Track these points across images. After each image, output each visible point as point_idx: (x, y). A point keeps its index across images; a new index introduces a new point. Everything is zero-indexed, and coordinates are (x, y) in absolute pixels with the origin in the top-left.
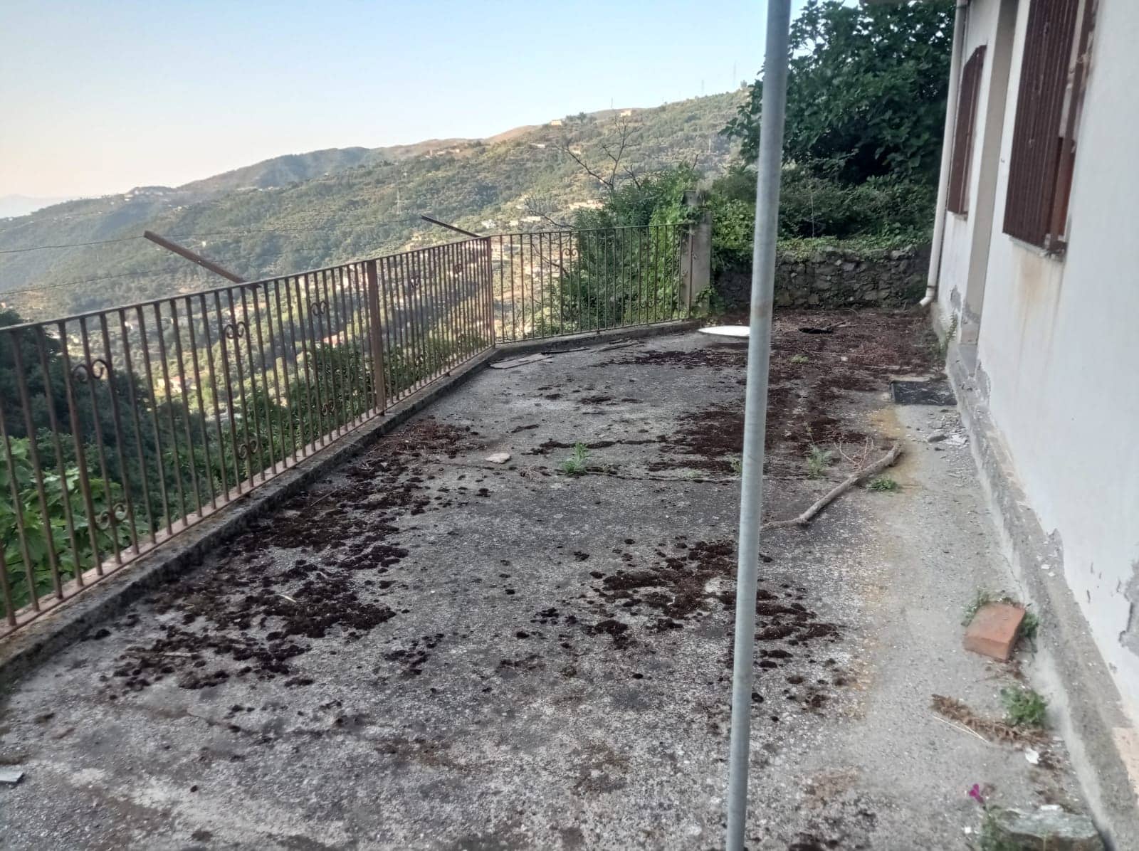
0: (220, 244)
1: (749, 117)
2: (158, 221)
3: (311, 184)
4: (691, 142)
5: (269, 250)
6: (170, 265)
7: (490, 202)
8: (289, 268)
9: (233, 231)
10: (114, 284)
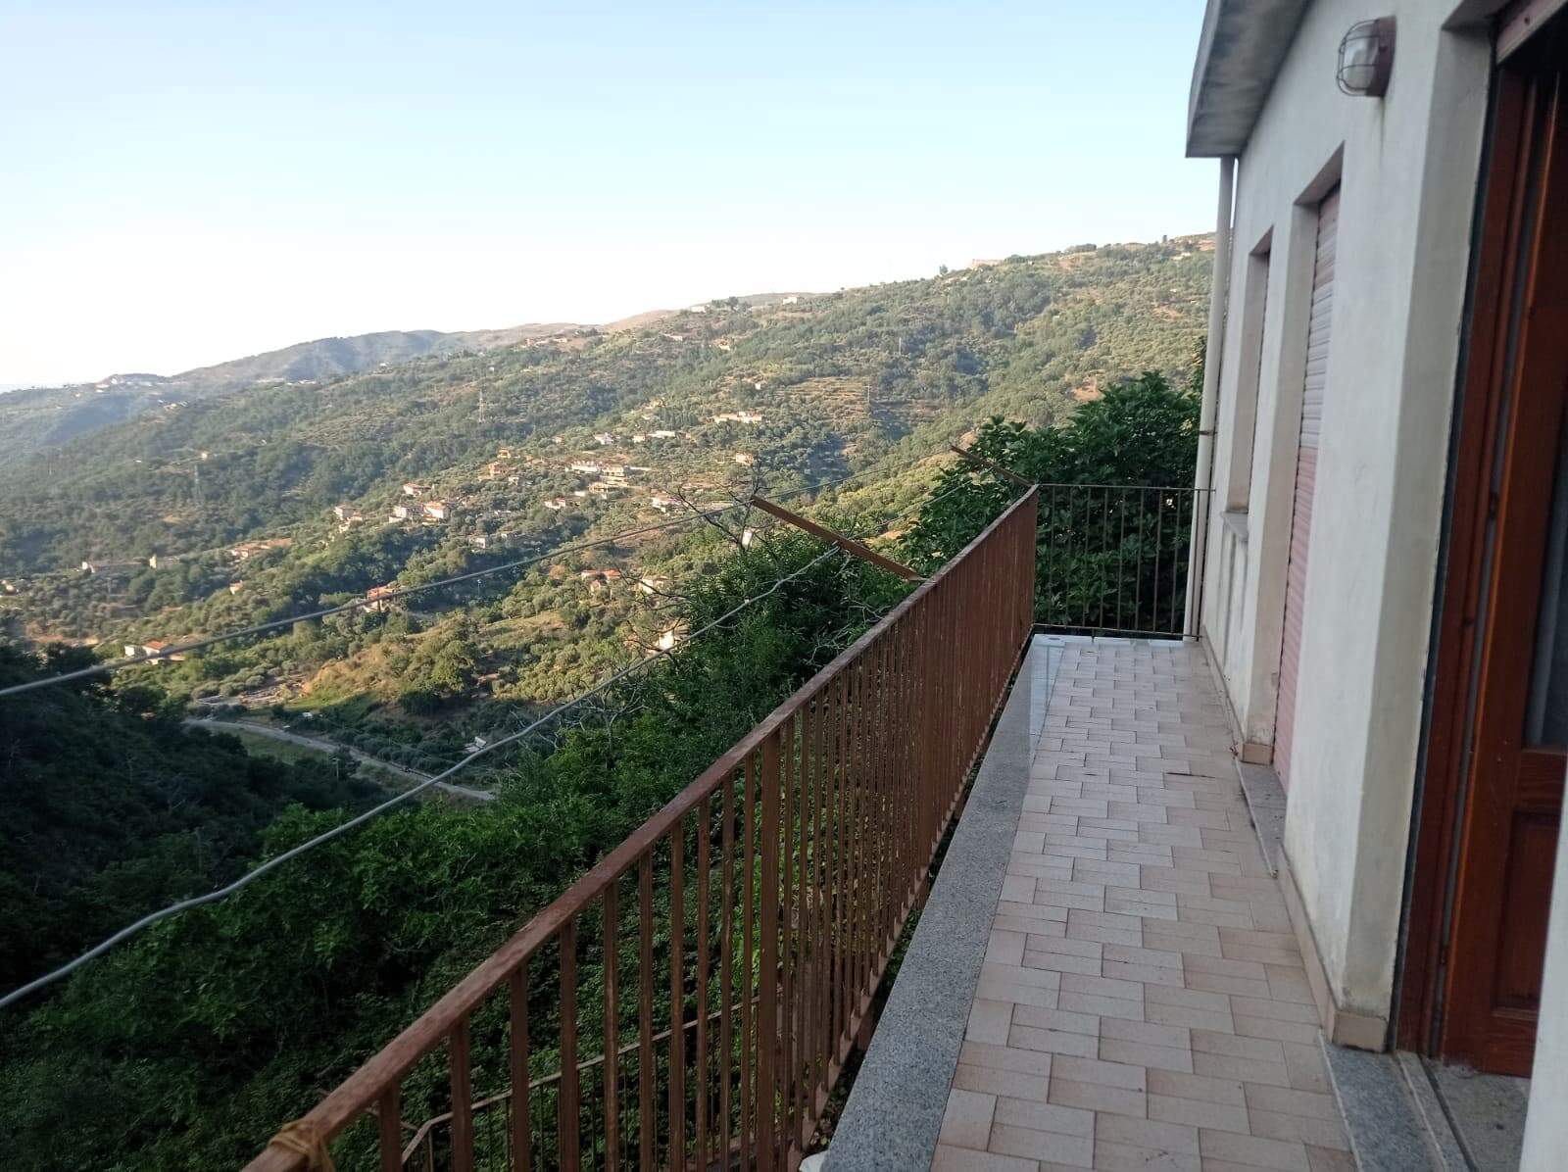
0: (227, 458)
2: (142, 423)
3: (360, 378)
4: (875, 339)
5: (295, 467)
6: (153, 484)
7: (607, 410)
8: (323, 492)
9: (246, 439)
10: (71, 509)
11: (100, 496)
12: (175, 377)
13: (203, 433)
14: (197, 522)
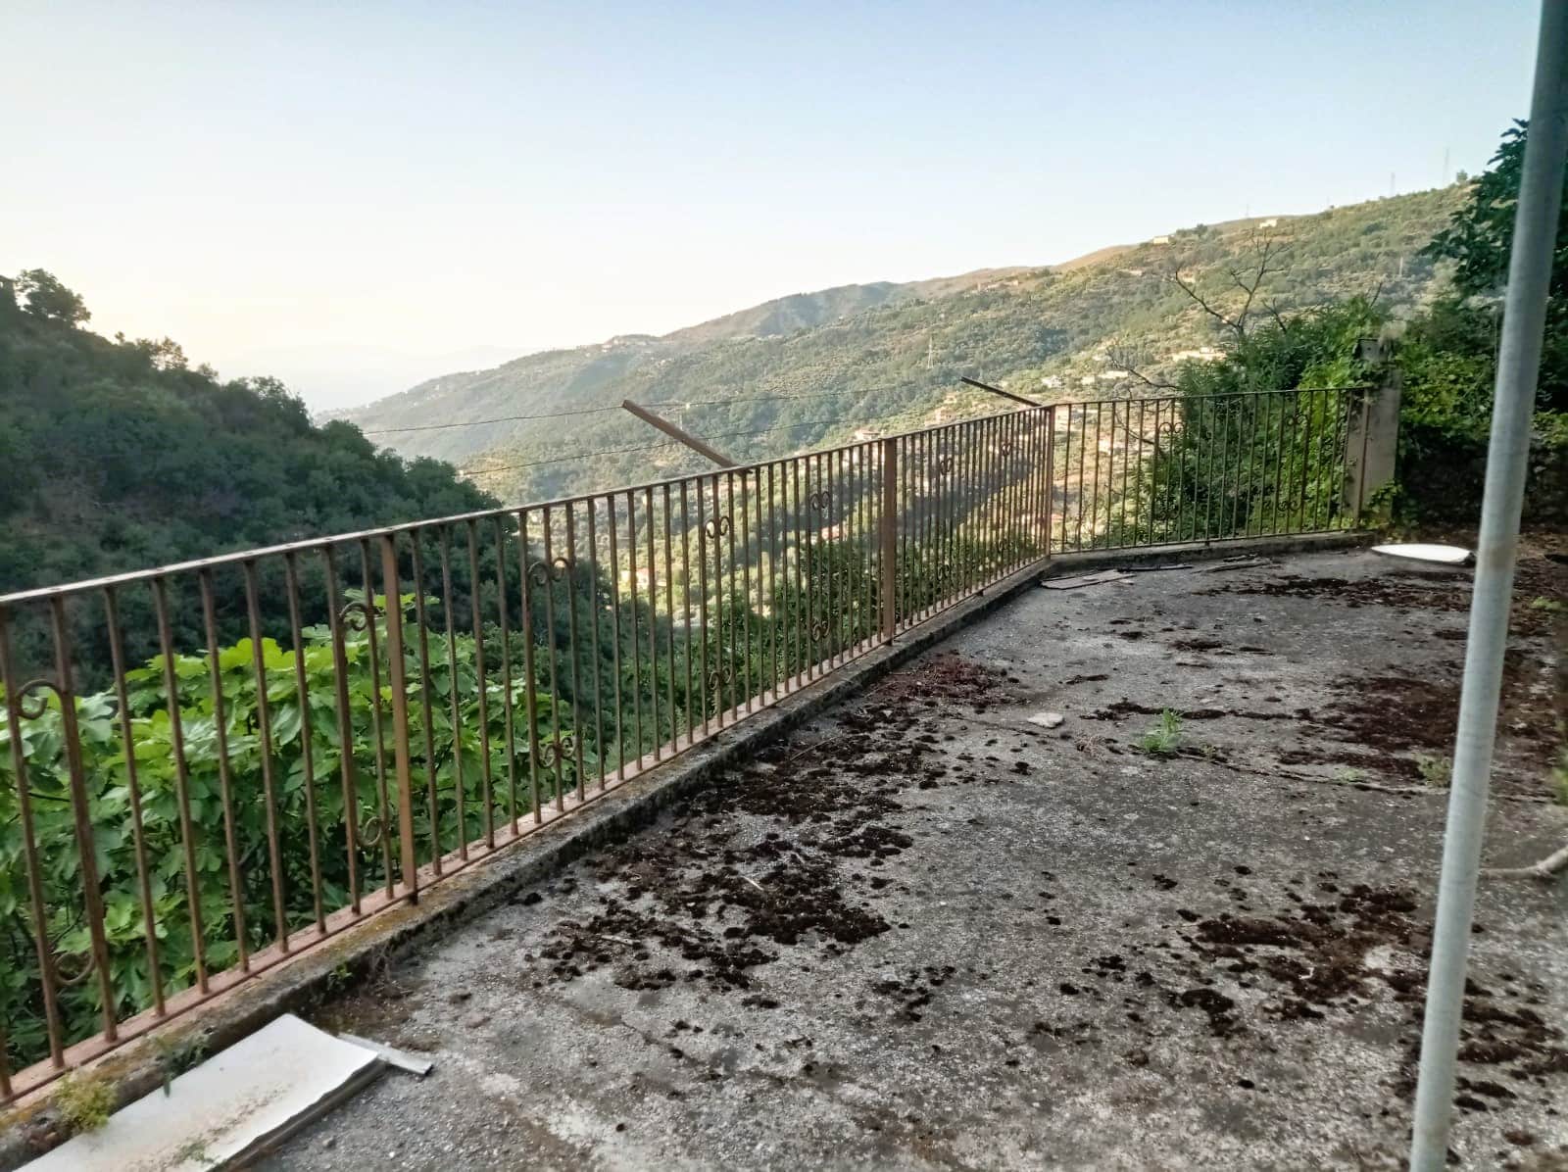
0: (706, 407)
1: (1470, 228)
3: (821, 330)
4: (1371, 262)
5: (763, 415)
7: (1055, 352)
8: (785, 438)
9: (723, 391)
10: (581, 453)
12: (667, 337)
14: (681, 465)
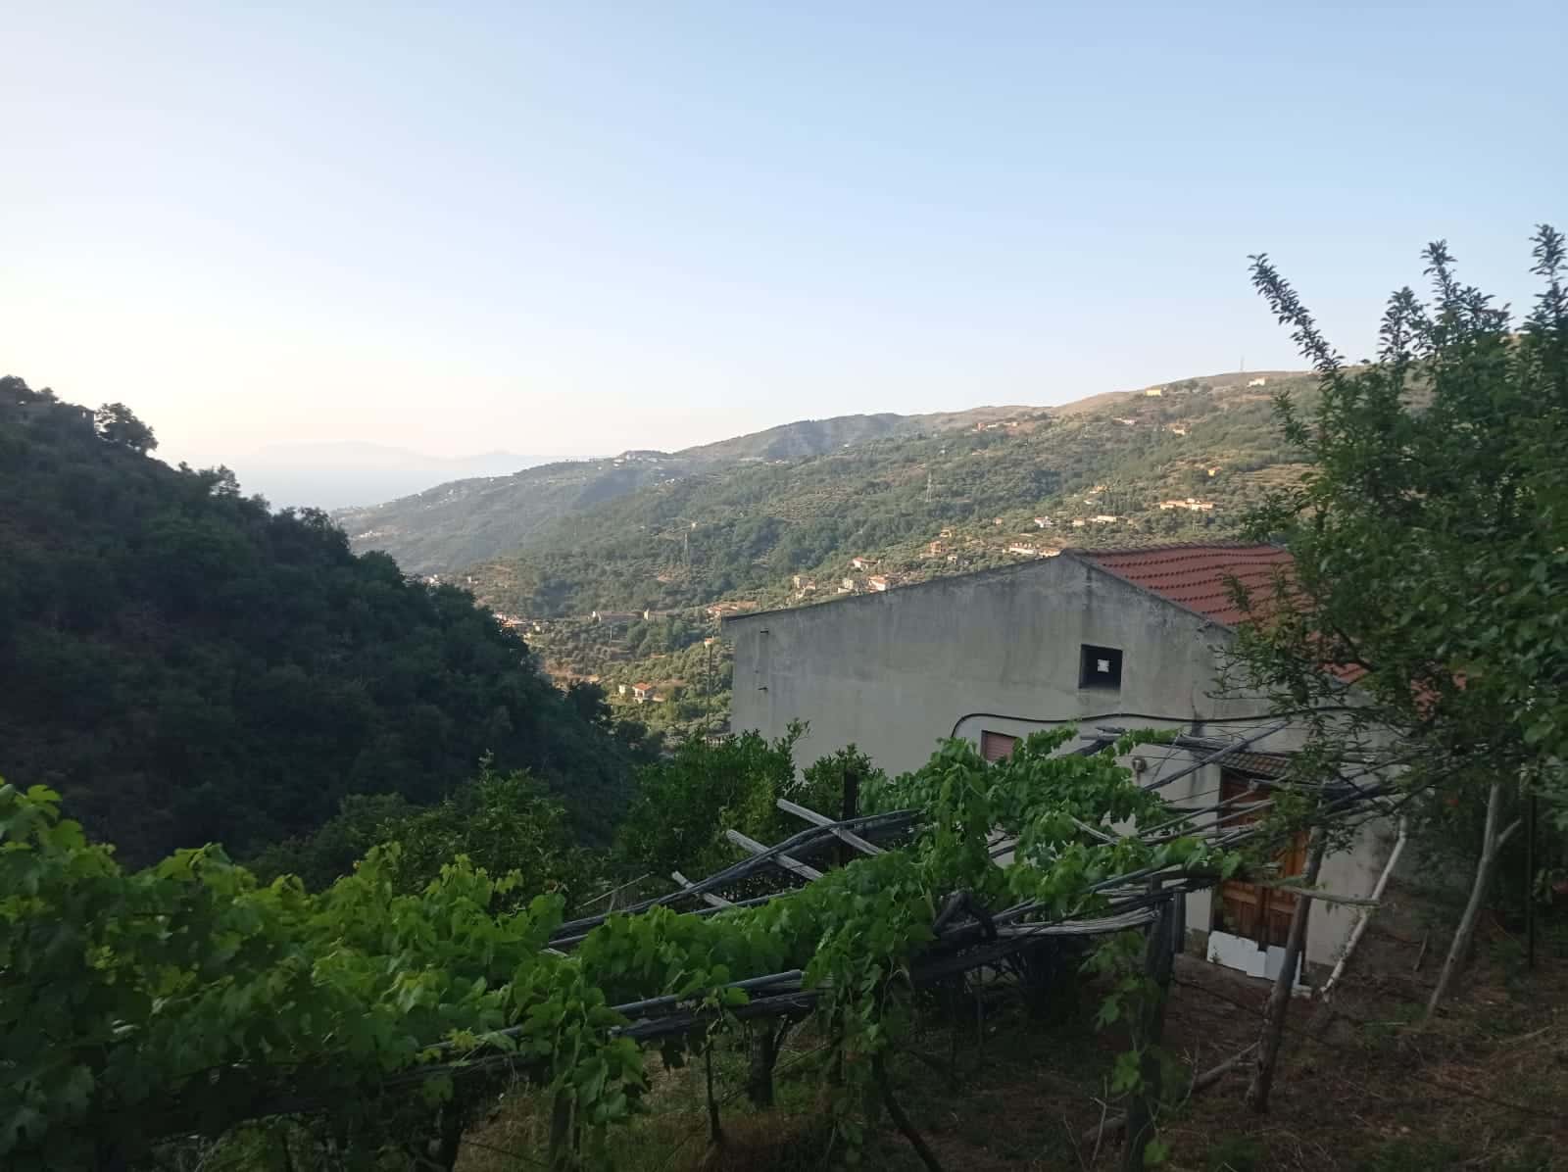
0: (712, 526)
2: (647, 494)
3: (826, 459)
5: (765, 538)
6: (652, 548)
7: (1050, 492)
8: (786, 561)
9: (728, 512)
10: (588, 565)
11: (610, 556)
12: (675, 454)
13: (693, 505)
14: (683, 582)
